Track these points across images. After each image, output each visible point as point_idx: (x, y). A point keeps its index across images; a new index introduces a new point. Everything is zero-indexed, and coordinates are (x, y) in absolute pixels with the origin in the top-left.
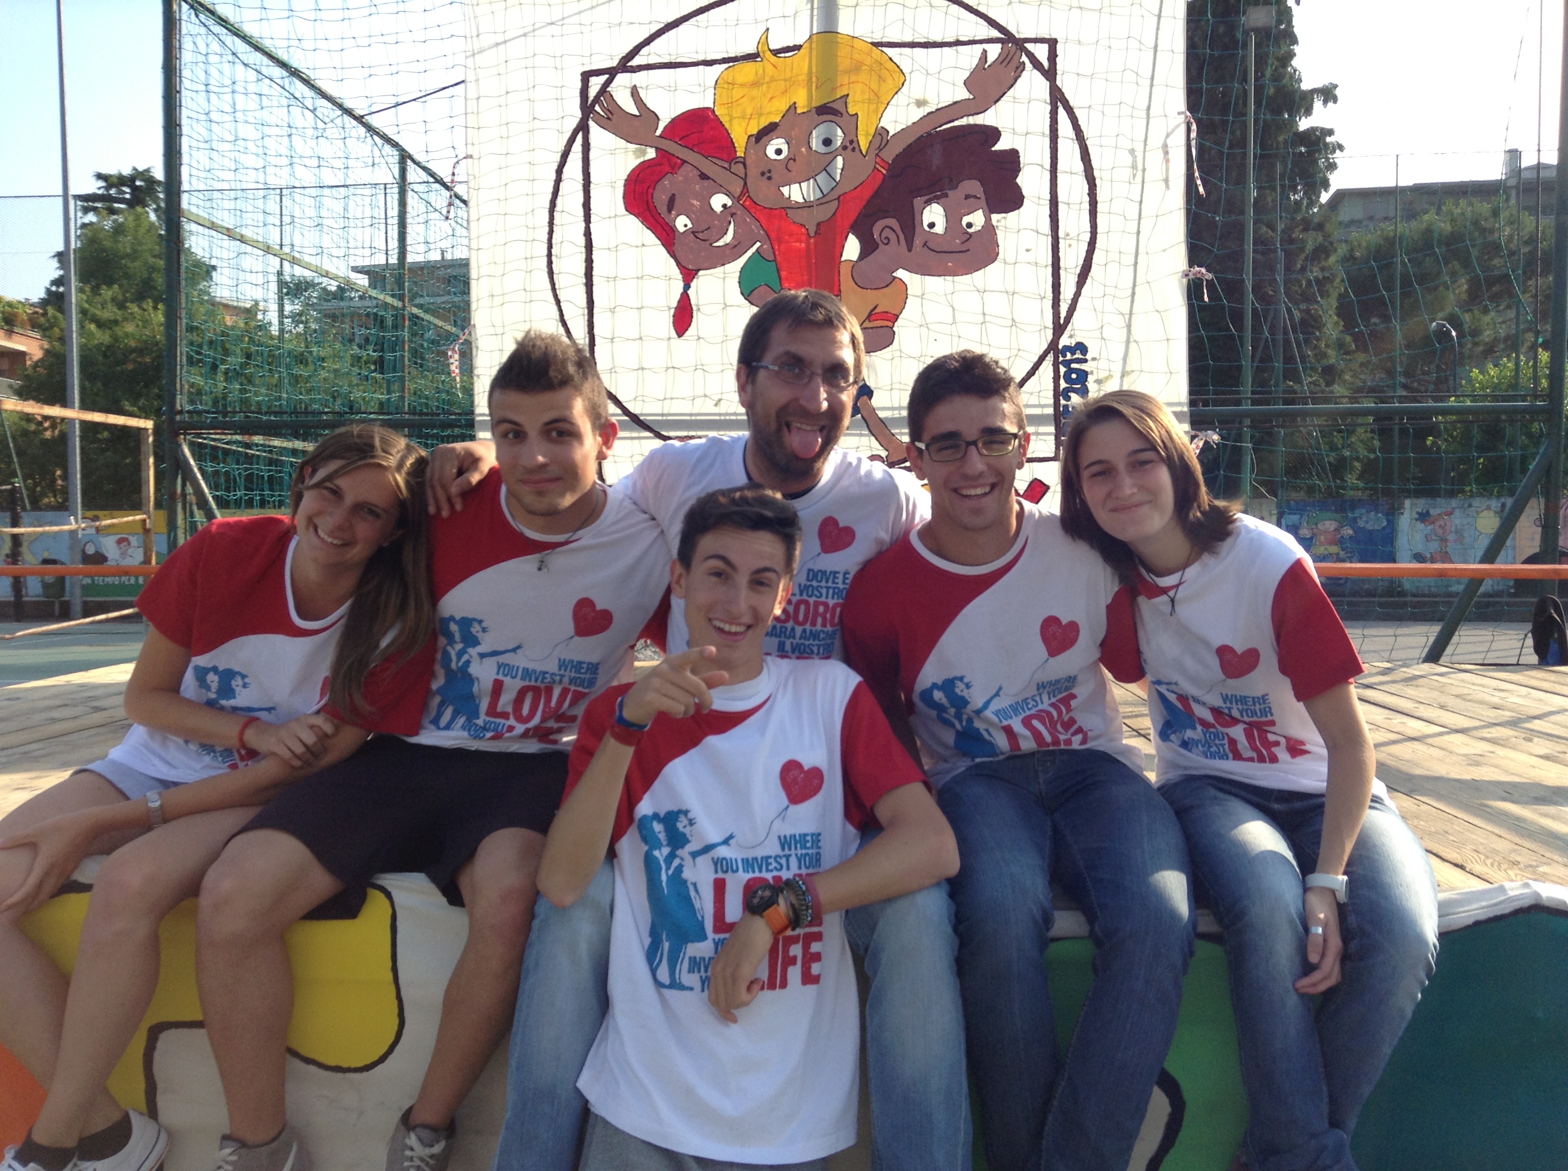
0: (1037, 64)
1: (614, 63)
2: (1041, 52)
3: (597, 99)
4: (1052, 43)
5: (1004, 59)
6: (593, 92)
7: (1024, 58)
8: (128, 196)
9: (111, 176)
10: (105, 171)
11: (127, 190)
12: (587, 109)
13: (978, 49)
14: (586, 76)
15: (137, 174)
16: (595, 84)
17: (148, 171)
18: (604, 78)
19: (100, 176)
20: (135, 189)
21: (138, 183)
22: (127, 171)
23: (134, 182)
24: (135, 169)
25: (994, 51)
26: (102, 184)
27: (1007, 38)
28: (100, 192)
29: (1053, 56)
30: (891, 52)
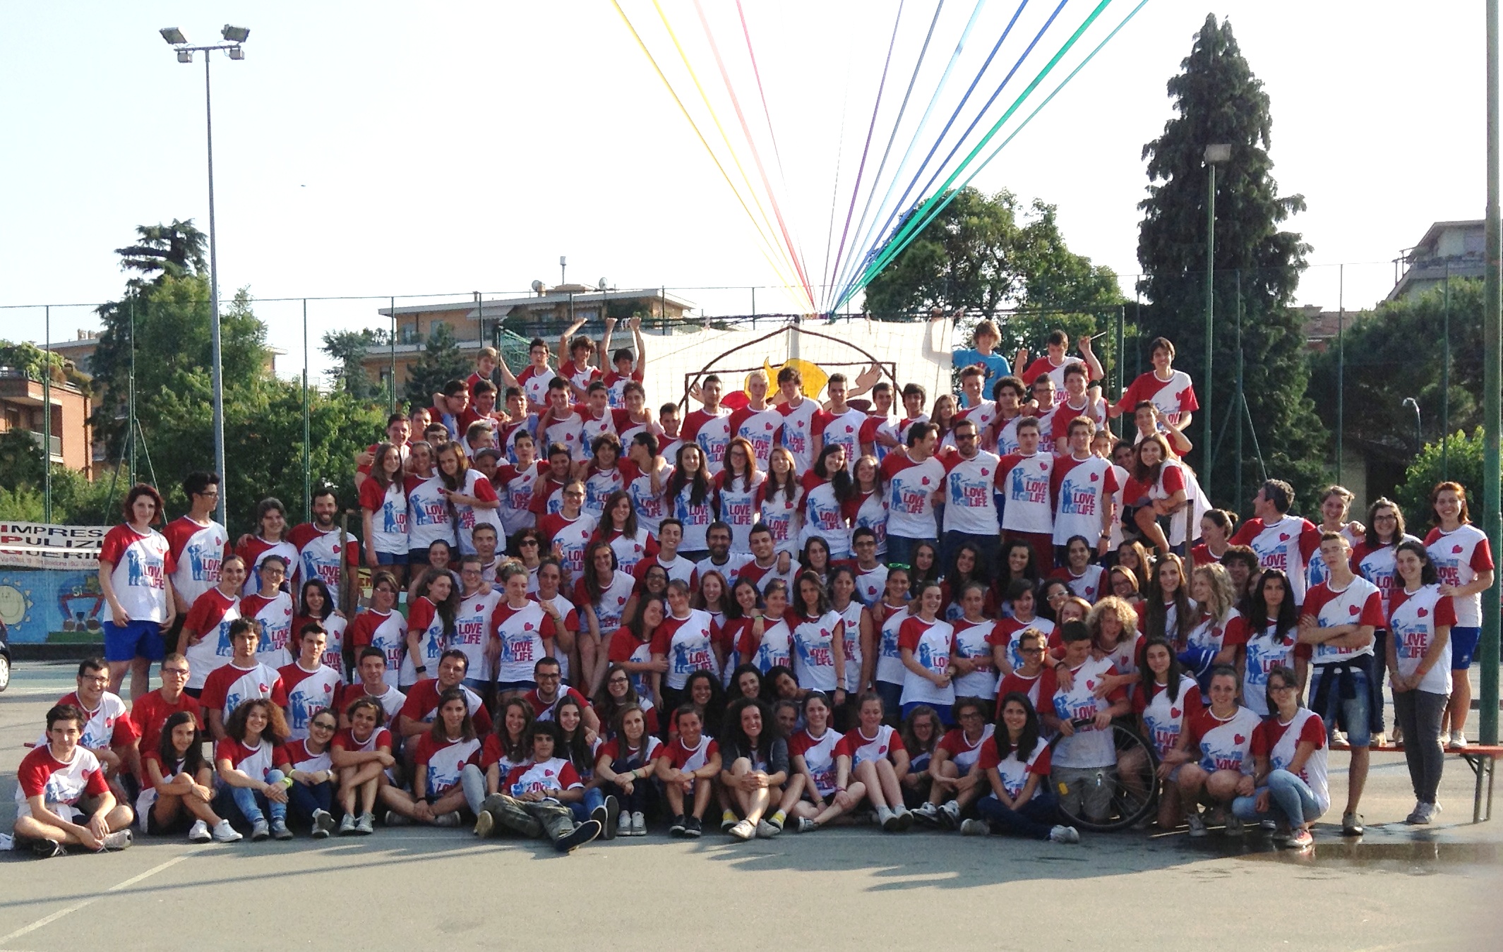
0: (887, 373)
1: (700, 370)
2: (889, 368)
3: (692, 386)
4: (894, 365)
5: (872, 371)
6: (690, 384)
7: (882, 371)
8: (168, 248)
9: (154, 229)
10: (147, 225)
11: (168, 242)
12: (687, 390)
13: (862, 366)
14: (687, 376)
15: (177, 227)
16: (691, 379)
17: (188, 222)
18: (696, 376)
19: (141, 229)
20: (175, 242)
21: (179, 235)
22: (168, 224)
23: (175, 233)
24: (175, 221)
25: (868, 367)
26: (142, 236)
27: (874, 362)
28: (140, 245)
29: (894, 370)
30: (823, 367)
